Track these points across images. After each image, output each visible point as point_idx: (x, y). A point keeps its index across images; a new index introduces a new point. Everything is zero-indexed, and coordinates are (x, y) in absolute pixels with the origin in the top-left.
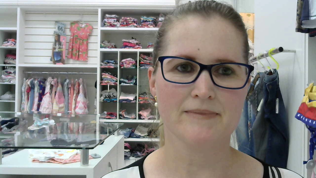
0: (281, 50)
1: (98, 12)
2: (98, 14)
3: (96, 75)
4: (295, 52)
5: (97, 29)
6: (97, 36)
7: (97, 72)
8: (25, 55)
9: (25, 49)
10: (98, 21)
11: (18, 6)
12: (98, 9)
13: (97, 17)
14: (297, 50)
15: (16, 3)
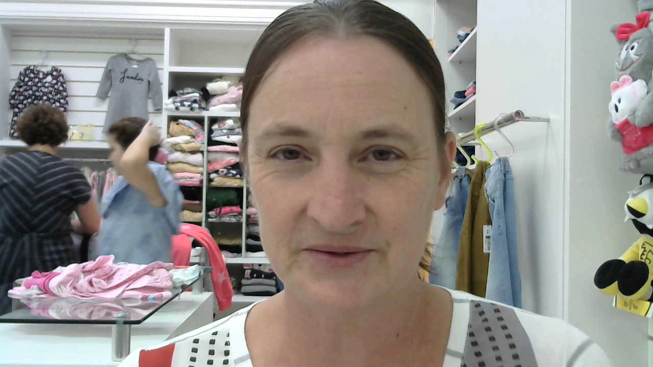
1: (163, 35)
2: (163, 40)
4: (548, 121)
5: (162, 69)
10: (163, 54)
12: (163, 30)
13: (164, 46)
14: (552, 117)
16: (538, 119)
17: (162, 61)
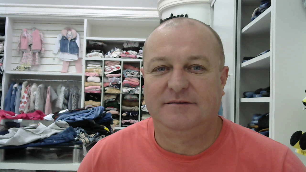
1: (84, 22)
2: (84, 25)
3: (81, 82)
5: (83, 38)
6: (83, 45)
7: (81, 80)
8: (13, 62)
9: (13, 56)
10: (83, 31)
11: (7, 15)
12: (84, 20)
15: (5, 12)
17: (83, 35)
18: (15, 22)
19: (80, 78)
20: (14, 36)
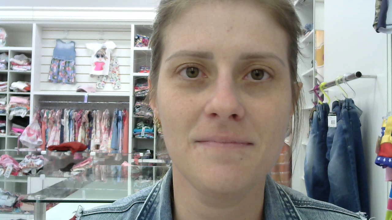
0: (359, 75)
2: (130, 31)
4: (376, 77)
5: (130, 49)
6: (130, 57)
7: (129, 102)
8: (42, 81)
9: (42, 73)
10: (130, 40)
11: (34, 21)
12: (130, 26)
13: (130, 35)
14: (378, 75)
15: (31, 17)
16: (369, 77)
17: (130, 44)
18: (43, 30)
19: (127, 98)
20: (43, 47)
